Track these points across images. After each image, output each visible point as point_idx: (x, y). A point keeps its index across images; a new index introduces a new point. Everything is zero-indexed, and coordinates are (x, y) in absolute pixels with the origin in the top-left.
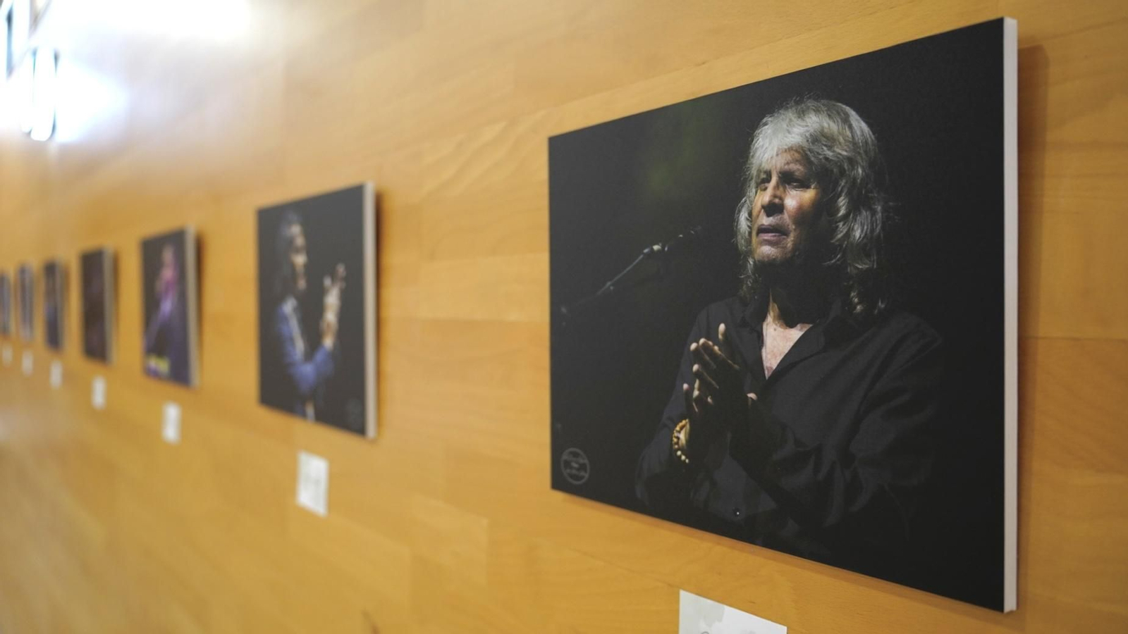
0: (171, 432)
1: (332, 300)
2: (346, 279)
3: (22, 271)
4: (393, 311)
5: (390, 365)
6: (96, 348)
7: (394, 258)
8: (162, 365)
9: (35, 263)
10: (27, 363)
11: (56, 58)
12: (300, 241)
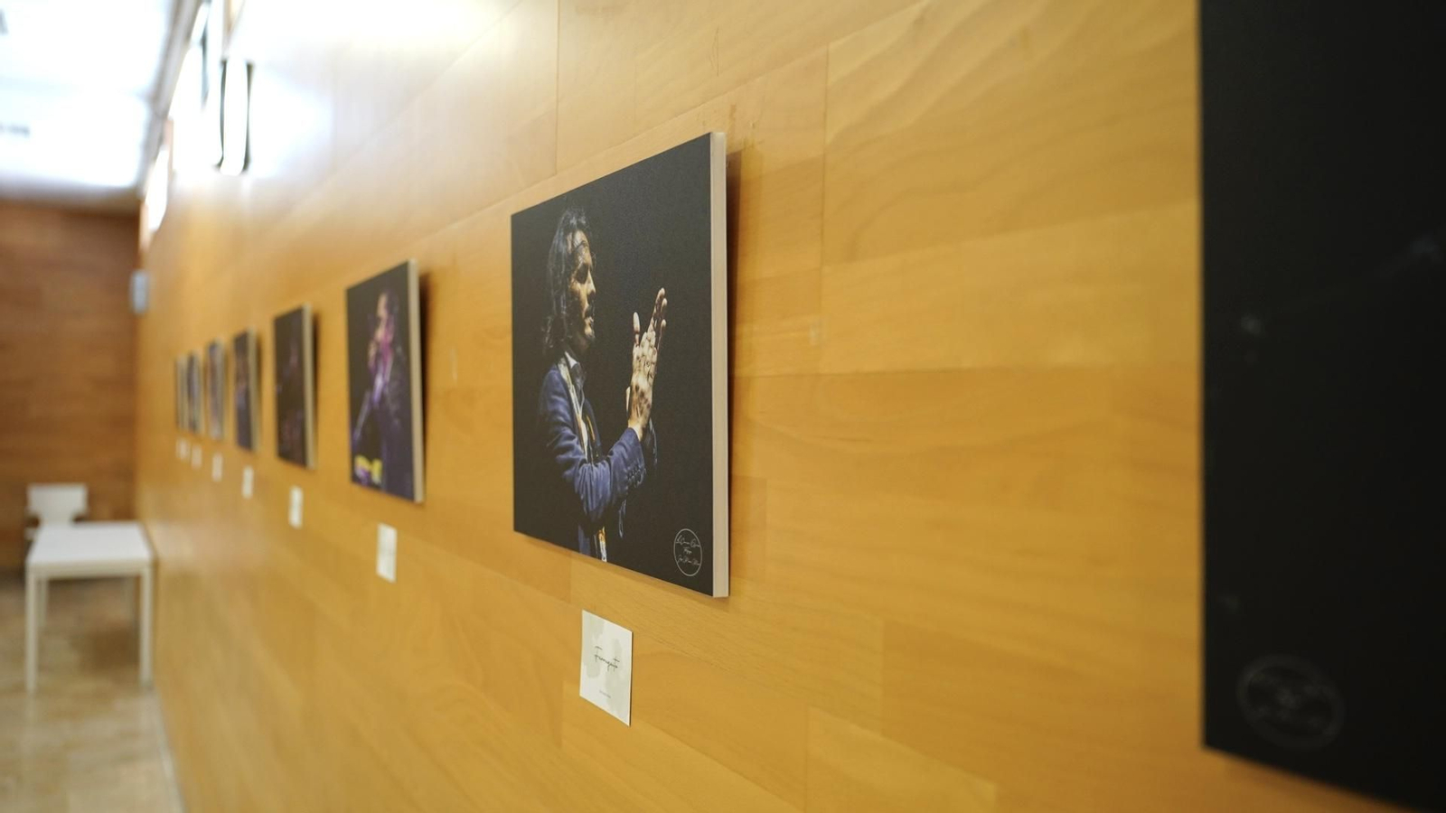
0: (386, 567)
1: (645, 351)
2: (667, 313)
3: (212, 347)
4: (760, 363)
5: (754, 464)
6: (293, 449)
7: (761, 267)
8: (376, 469)
9: (225, 339)
10: (217, 471)
11: (249, 68)
12: (586, 257)
